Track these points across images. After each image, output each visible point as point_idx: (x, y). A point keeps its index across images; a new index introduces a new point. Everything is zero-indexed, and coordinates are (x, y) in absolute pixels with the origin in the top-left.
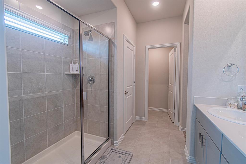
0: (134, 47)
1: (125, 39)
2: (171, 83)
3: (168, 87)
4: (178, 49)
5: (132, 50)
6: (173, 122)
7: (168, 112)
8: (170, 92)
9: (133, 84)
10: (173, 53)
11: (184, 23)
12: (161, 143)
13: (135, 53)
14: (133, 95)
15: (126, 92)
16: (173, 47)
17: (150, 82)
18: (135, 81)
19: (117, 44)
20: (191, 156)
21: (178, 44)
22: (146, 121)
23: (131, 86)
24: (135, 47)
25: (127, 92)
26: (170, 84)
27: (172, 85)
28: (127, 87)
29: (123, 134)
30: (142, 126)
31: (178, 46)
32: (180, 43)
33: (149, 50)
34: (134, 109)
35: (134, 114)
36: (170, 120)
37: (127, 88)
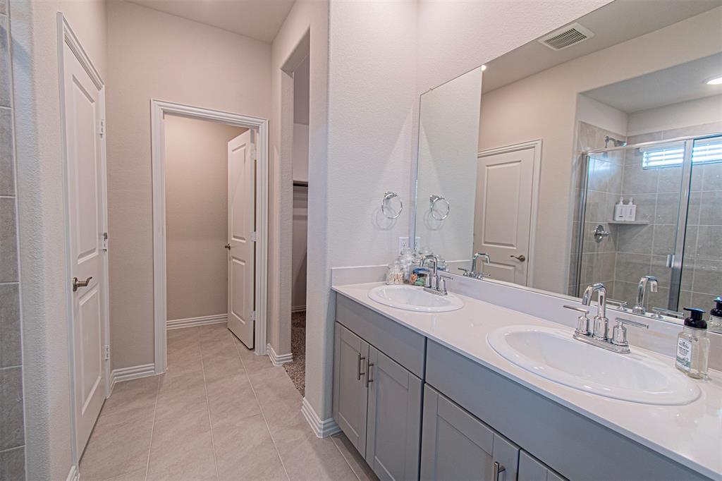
0: (99, 88)
1: (68, 42)
2: (236, 235)
3: (226, 247)
4: (262, 137)
5: (92, 101)
6: (250, 349)
7: (226, 324)
8: (234, 260)
9: (100, 245)
10: (245, 145)
11: (283, 69)
12: (237, 425)
13: (103, 116)
14: (101, 290)
15: (76, 280)
16: (248, 129)
17: (173, 234)
18: (105, 230)
19: (32, 51)
20: (324, 419)
21: (262, 123)
22: (163, 375)
23: (93, 251)
24: (103, 88)
25: (82, 279)
26: (233, 239)
27: (244, 242)
28: (81, 256)
29: (74, 467)
30: (150, 398)
31: (263, 128)
32: (267, 121)
33: (164, 118)
34: (107, 345)
35: (108, 364)
36: (241, 344)
37: (80, 261)
